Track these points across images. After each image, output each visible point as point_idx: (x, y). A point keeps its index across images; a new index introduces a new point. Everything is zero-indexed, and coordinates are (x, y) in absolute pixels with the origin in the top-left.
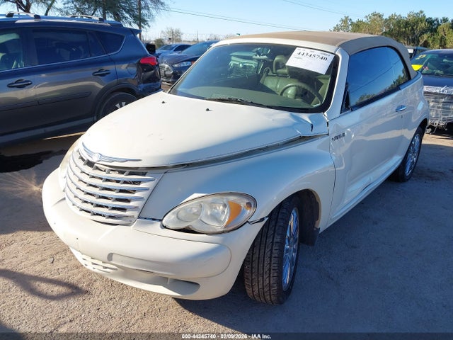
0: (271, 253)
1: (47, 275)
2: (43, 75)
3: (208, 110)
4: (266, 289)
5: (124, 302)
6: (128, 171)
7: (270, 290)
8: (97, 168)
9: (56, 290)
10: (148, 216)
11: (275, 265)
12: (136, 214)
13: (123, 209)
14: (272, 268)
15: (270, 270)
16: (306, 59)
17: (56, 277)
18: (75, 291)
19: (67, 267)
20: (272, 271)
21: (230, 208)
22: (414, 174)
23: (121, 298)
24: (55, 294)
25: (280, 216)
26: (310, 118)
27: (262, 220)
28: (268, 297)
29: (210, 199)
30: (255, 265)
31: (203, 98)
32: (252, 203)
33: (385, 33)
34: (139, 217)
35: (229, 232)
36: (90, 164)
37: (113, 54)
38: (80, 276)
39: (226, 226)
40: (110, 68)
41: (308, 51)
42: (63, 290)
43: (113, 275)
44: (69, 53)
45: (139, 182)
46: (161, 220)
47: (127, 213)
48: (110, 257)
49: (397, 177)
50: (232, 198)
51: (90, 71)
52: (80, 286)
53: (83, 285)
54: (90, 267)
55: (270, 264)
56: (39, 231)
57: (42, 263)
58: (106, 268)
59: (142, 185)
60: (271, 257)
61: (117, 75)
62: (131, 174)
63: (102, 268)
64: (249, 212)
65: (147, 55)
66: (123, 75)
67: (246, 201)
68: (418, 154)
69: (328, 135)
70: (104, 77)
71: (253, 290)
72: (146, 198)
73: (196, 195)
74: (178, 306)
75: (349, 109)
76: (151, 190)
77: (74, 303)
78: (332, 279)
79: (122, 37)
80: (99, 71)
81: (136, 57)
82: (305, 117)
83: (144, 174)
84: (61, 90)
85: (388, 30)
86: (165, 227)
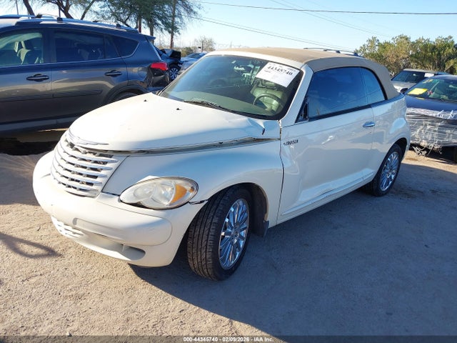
0: (209, 231)
1: (32, 239)
2: (64, 72)
3: (178, 109)
4: (203, 263)
5: (89, 266)
6: (98, 153)
7: (206, 264)
8: (77, 150)
9: (36, 251)
10: (109, 191)
11: (211, 242)
12: (100, 188)
13: (91, 184)
14: (208, 244)
15: (206, 245)
16: (274, 73)
17: (38, 242)
18: (51, 253)
19: (49, 235)
20: (208, 247)
21: (176, 190)
22: (391, 190)
23: (87, 263)
24: (33, 254)
25: (221, 202)
26: (264, 124)
27: (202, 202)
28: (205, 271)
29: (160, 181)
30: (195, 240)
31: (181, 100)
32: (195, 187)
33: (412, 56)
34: (102, 191)
35: (172, 209)
36: (72, 145)
37: (126, 58)
38: (58, 243)
39: (170, 204)
40: (122, 70)
41: (277, 66)
42: (41, 251)
43: (80, 239)
44: (88, 53)
45: (105, 163)
46: (119, 196)
47: (94, 187)
48: (75, 221)
49: (370, 190)
50: (179, 182)
51: (104, 71)
52: (56, 250)
53: (58, 250)
54: (63, 233)
55: (207, 240)
56: (33, 205)
57: (29, 230)
58: (75, 233)
59: (108, 165)
60: (208, 235)
61: (128, 77)
62: (101, 155)
63: (71, 233)
64: (191, 194)
65: (158, 61)
66: (133, 77)
67: (191, 185)
68: (398, 172)
69: (280, 139)
70: (115, 78)
71: (194, 263)
72: (109, 176)
73: (150, 177)
74: (133, 274)
75: (306, 119)
76: (114, 170)
77: (48, 262)
78: (276, 268)
79: (137, 43)
80: (111, 72)
81: (147, 62)
82: (261, 122)
83: (111, 157)
84: (80, 86)
85: (414, 53)
86: (121, 201)
